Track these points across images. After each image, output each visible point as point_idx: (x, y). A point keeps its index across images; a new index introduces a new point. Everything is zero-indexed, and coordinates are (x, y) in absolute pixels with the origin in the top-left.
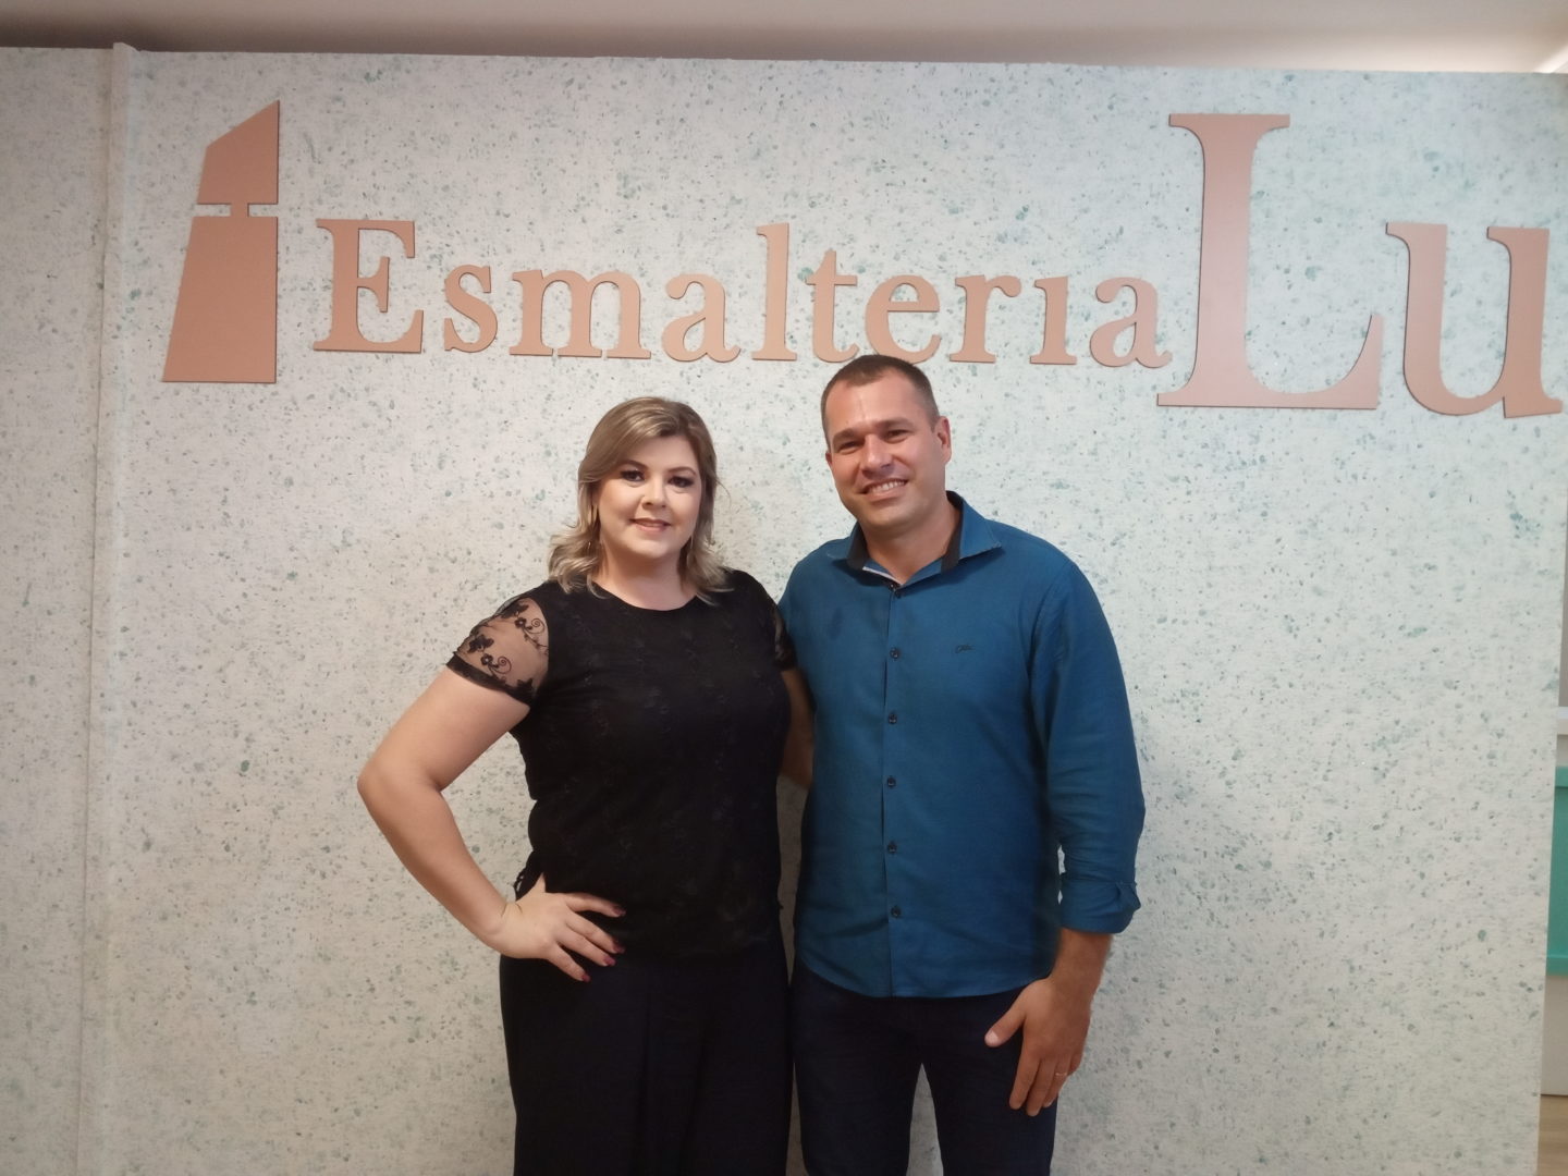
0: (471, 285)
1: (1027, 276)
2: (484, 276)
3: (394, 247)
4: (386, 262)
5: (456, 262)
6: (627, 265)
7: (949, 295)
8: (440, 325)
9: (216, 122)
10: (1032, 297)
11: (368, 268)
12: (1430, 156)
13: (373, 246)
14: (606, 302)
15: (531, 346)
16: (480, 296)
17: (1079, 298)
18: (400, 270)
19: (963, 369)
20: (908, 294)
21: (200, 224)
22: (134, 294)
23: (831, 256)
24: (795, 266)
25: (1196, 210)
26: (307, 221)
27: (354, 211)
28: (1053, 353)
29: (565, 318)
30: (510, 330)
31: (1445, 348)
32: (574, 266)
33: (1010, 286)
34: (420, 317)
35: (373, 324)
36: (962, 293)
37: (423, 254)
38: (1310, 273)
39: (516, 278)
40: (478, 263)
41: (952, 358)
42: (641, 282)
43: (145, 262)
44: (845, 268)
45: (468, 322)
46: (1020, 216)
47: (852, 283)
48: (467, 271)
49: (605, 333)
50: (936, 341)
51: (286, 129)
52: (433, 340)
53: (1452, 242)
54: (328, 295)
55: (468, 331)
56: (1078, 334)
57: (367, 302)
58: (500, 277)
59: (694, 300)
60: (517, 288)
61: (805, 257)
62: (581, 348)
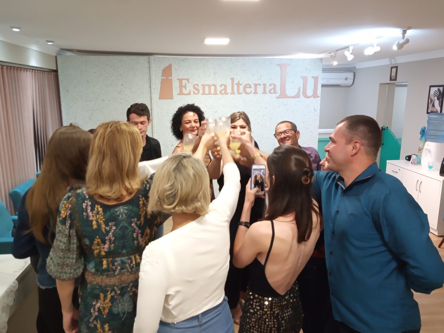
0: (196, 86)
1: (262, 83)
2: (198, 85)
3: (187, 82)
4: (186, 84)
5: (194, 83)
6: (215, 83)
7: (253, 86)
8: (193, 92)
9: (163, 67)
10: (262, 86)
11: (184, 85)
12: (306, 68)
13: (184, 82)
14: (213, 88)
15: (204, 93)
16: (198, 87)
17: (267, 86)
18: (187, 84)
19: (255, 94)
20: (248, 86)
21: (162, 79)
22: (154, 88)
23: (239, 81)
24: (235, 83)
25: (280, 75)
26: (176, 79)
27: (181, 77)
28: (264, 92)
29: (208, 90)
30: (201, 92)
31: (307, 90)
32: (208, 84)
33: (260, 85)
34: (190, 90)
35: (185, 91)
36: (254, 86)
37: (190, 83)
38: (293, 82)
39: (202, 85)
40: (197, 84)
41: (253, 93)
42: (217, 85)
43: (156, 84)
44: (241, 83)
45: (196, 91)
46: (261, 76)
47: (241, 85)
48: (196, 85)
49: (213, 91)
50: (251, 91)
51: (172, 67)
52: (192, 93)
53: (308, 78)
54: (179, 88)
55: (196, 92)
56: (267, 90)
57: (184, 89)
58: (200, 85)
59: (223, 87)
60: (202, 86)
61: (236, 82)
62: (210, 93)
